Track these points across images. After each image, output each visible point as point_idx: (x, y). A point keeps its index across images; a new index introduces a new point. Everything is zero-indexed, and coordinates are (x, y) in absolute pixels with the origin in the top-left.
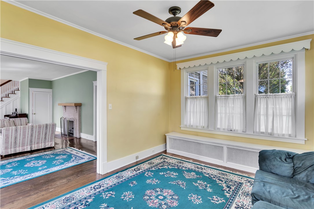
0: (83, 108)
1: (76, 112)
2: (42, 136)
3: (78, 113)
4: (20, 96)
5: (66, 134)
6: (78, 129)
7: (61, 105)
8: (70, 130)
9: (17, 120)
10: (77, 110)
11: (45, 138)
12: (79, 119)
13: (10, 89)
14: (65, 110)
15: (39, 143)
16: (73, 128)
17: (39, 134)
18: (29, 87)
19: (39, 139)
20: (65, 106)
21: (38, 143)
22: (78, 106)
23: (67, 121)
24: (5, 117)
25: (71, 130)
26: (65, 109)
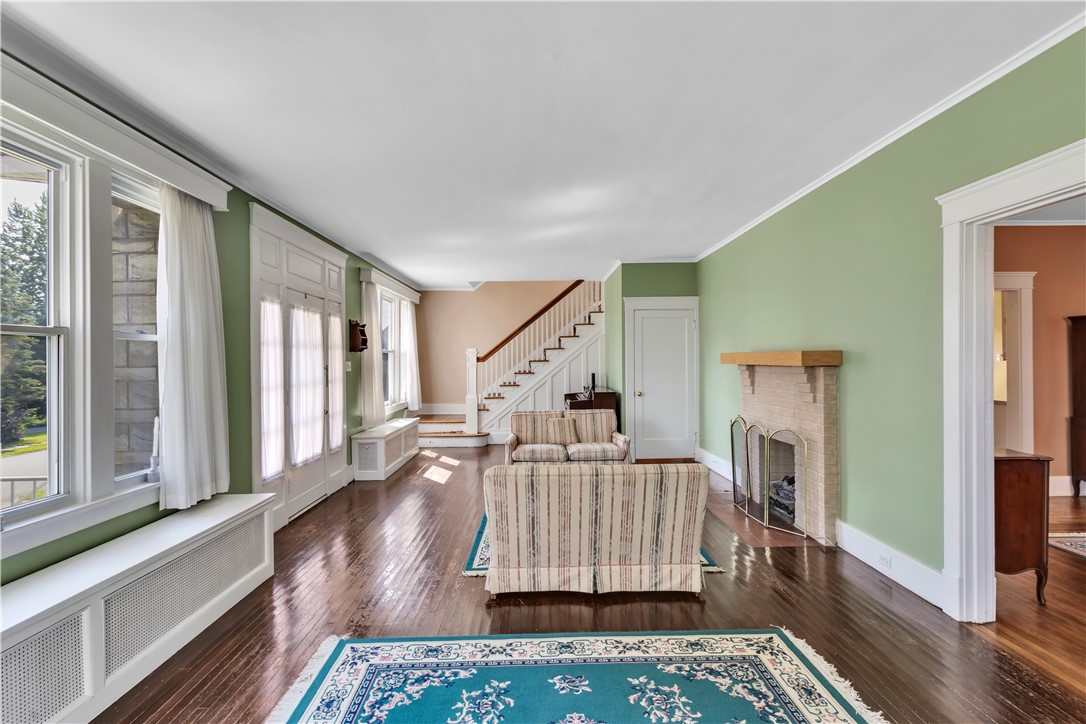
1: (810, 398)
2: (643, 529)
3: (821, 405)
5: (757, 499)
6: (822, 494)
7: (733, 362)
8: (778, 488)
9: (584, 417)
10: (814, 390)
11: (657, 540)
12: (828, 441)
13: (585, 309)
14: (753, 383)
15: (628, 562)
16: (791, 481)
17: (628, 517)
19: (626, 539)
20: (751, 368)
21: (624, 560)
22: (822, 365)
23: (761, 437)
25: (781, 486)
26: (748, 382)
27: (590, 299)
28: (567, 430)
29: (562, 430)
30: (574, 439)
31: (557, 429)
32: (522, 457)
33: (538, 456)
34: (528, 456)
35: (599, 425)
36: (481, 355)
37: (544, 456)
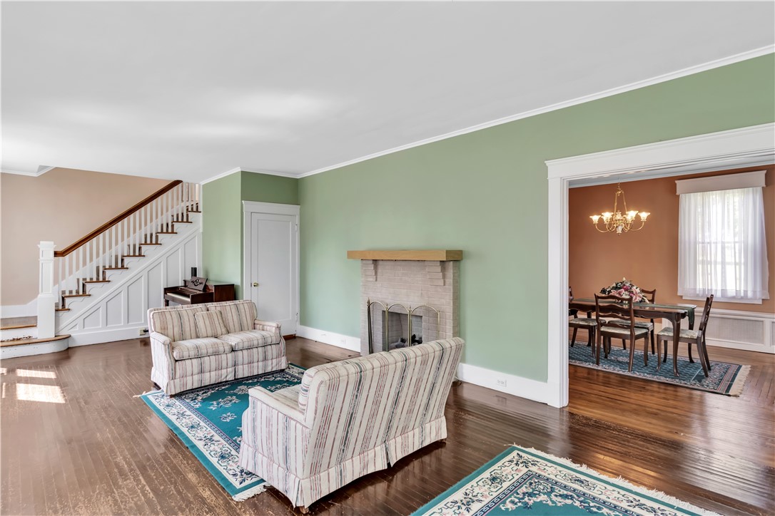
0: (468, 266)
4: (201, 230)
18: (242, 200)
24: (165, 293)
27: (178, 199)
28: (217, 322)
29: (212, 323)
30: (224, 330)
31: (207, 322)
32: (186, 355)
33: (204, 351)
34: (192, 353)
35: (244, 315)
36: (61, 249)
37: (210, 351)
